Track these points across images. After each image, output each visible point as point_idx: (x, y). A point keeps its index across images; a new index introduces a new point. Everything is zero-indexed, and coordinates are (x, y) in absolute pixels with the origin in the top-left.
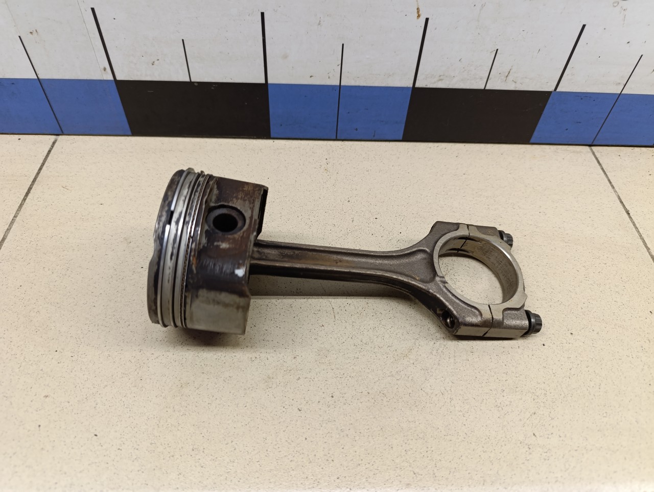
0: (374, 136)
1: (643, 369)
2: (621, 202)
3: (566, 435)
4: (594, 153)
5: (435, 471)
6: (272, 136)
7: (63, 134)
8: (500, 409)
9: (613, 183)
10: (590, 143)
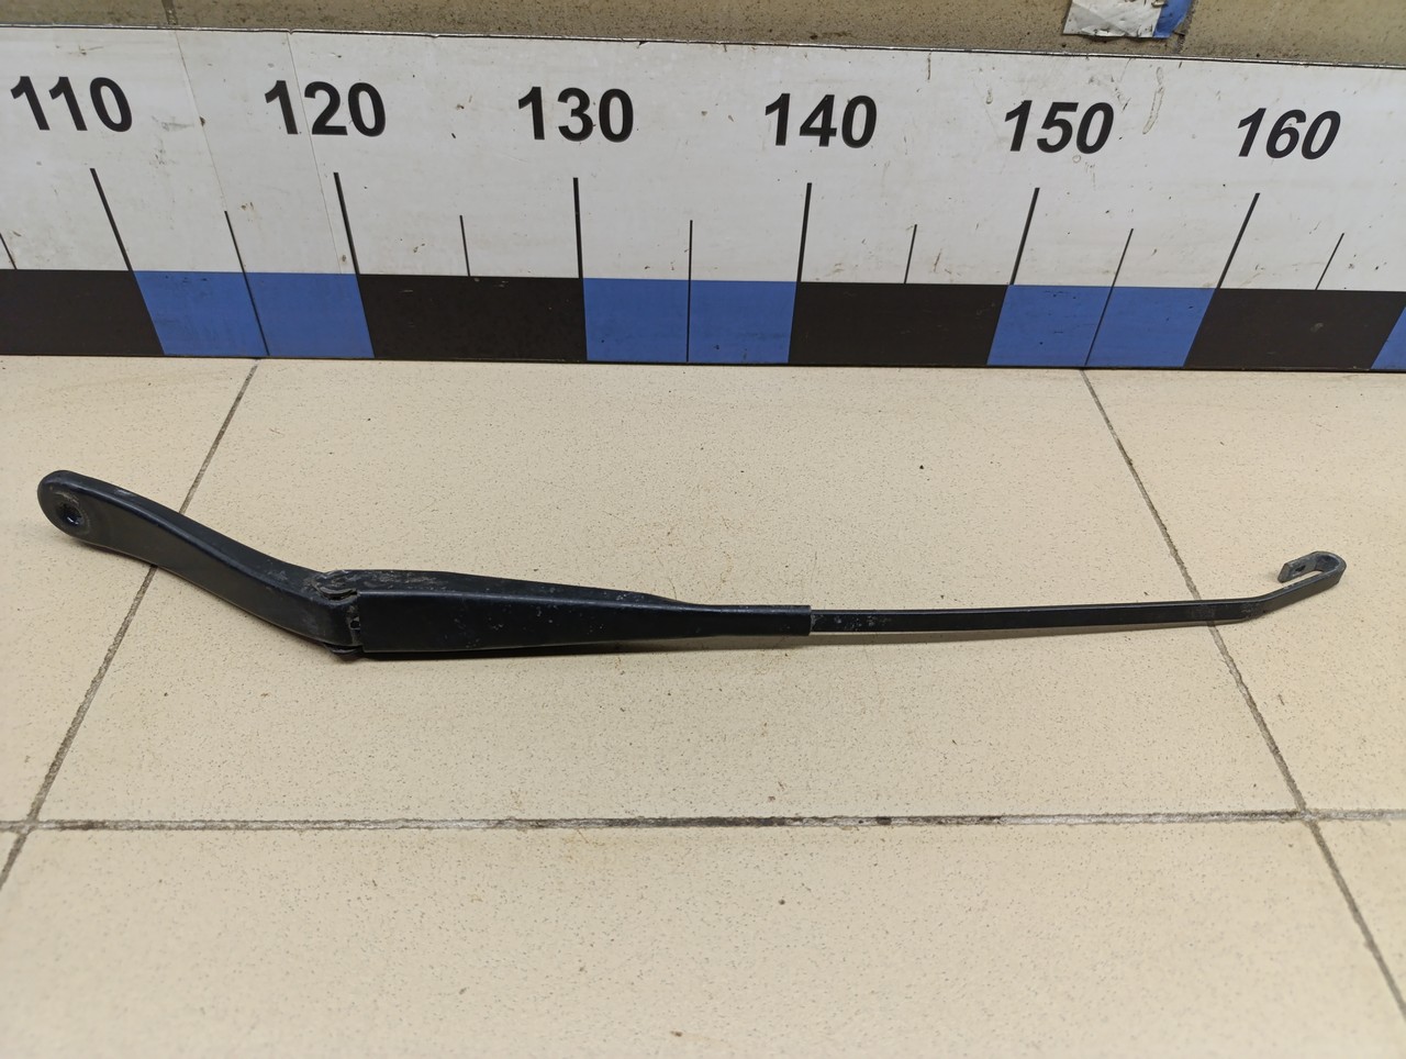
0: (745, 357)
1: (1123, 665)
2: (1121, 448)
3: (999, 744)
4: (1087, 381)
5: (811, 784)
6: (589, 359)
7: (268, 356)
8: (907, 711)
9: (1112, 423)
10: (1083, 365)
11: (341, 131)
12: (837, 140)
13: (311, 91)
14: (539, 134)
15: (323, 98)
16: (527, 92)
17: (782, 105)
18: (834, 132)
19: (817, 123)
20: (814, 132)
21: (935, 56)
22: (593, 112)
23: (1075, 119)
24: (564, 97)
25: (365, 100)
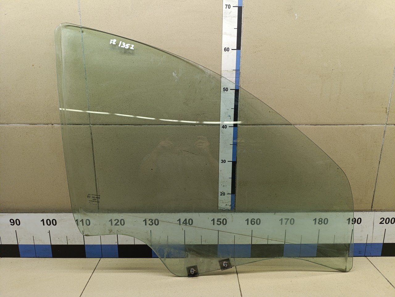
6: (152, 257)
7: (102, 258)
11: (119, 225)
12: (188, 224)
13: (115, 220)
14: (146, 225)
15: (117, 221)
16: (144, 219)
17: (180, 220)
18: (187, 223)
19: (185, 222)
20: (184, 223)
21: (200, 213)
22: (153, 222)
23: (221, 221)
24: (149, 220)
25: (122, 221)
